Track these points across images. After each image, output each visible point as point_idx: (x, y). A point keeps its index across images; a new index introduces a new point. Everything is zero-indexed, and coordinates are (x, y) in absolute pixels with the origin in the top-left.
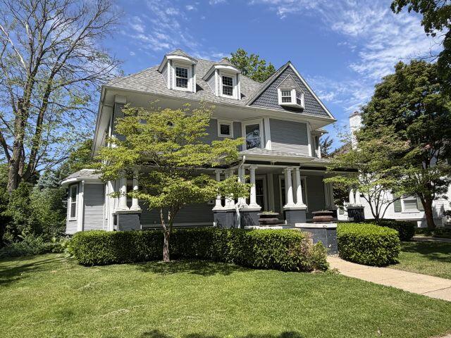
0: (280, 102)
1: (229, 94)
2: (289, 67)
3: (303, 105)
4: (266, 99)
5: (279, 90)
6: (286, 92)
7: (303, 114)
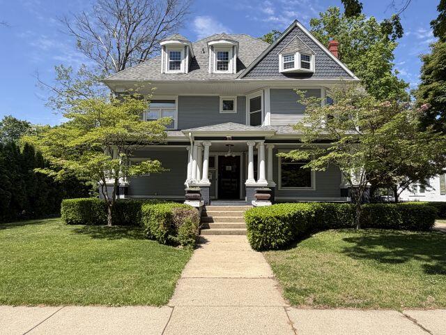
0: (281, 69)
1: (224, 69)
2: (296, 26)
3: (312, 69)
4: (263, 68)
5: (280, 56)
6: (288, 56)
7: (312, 79)
